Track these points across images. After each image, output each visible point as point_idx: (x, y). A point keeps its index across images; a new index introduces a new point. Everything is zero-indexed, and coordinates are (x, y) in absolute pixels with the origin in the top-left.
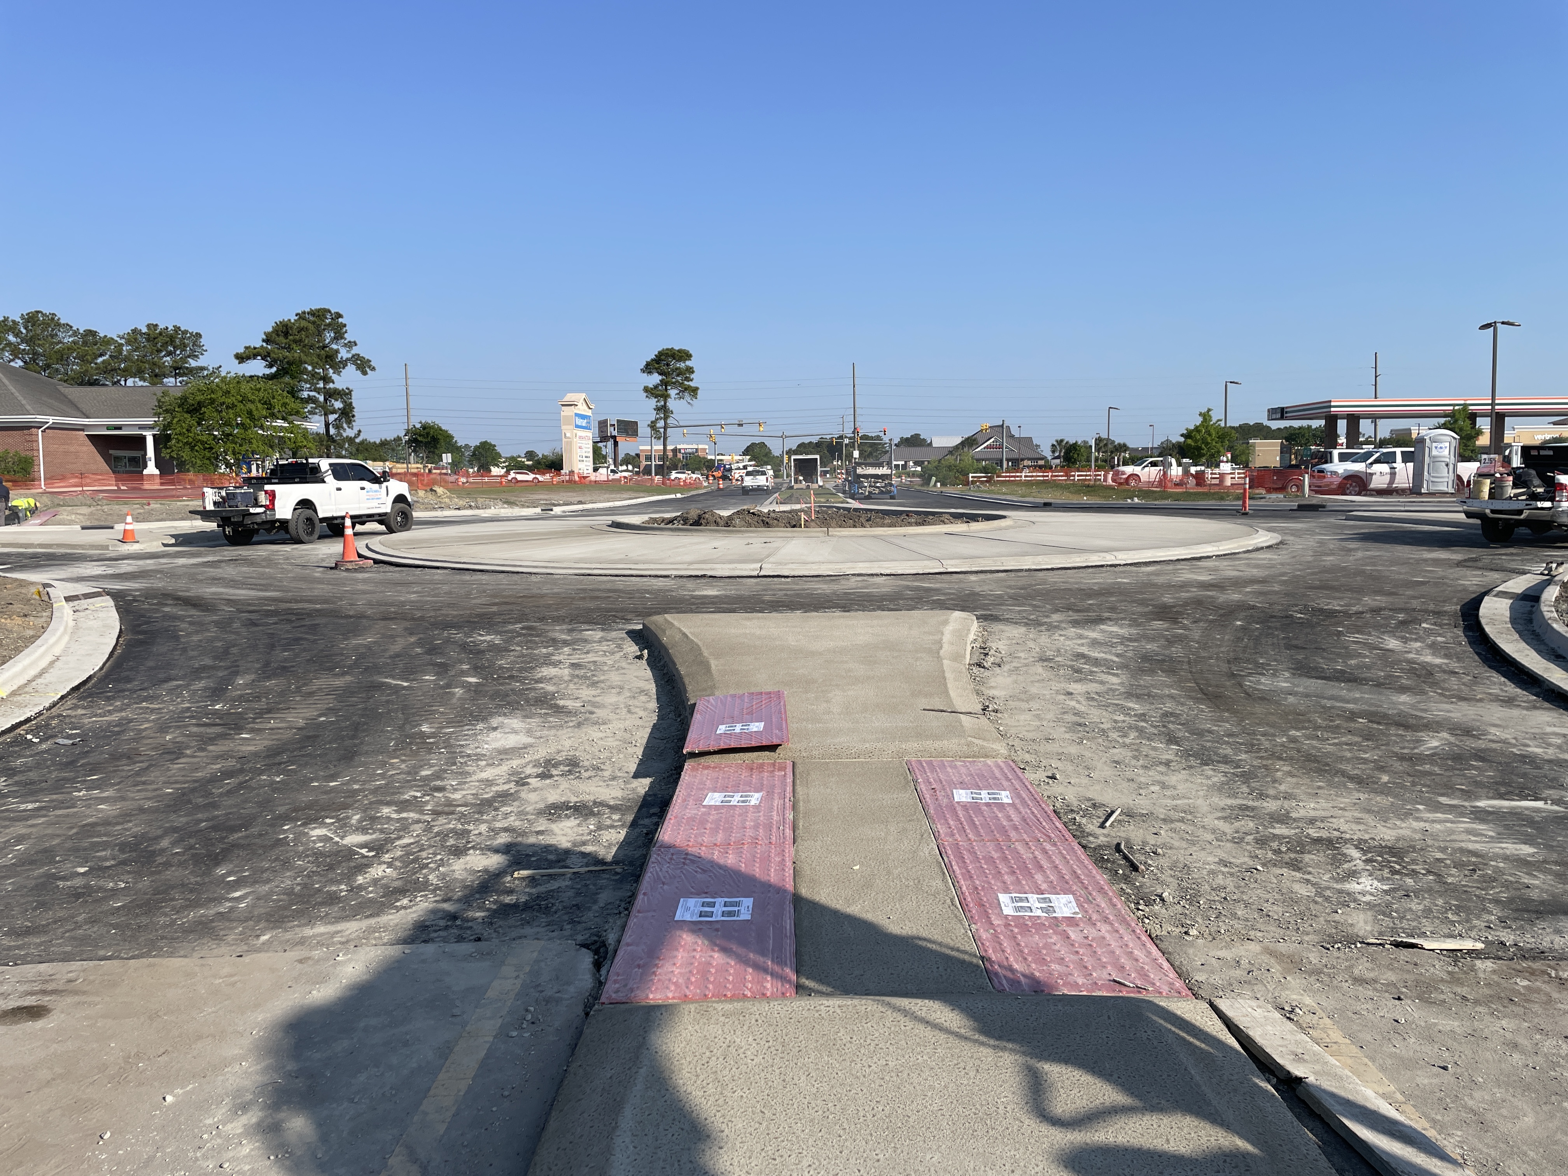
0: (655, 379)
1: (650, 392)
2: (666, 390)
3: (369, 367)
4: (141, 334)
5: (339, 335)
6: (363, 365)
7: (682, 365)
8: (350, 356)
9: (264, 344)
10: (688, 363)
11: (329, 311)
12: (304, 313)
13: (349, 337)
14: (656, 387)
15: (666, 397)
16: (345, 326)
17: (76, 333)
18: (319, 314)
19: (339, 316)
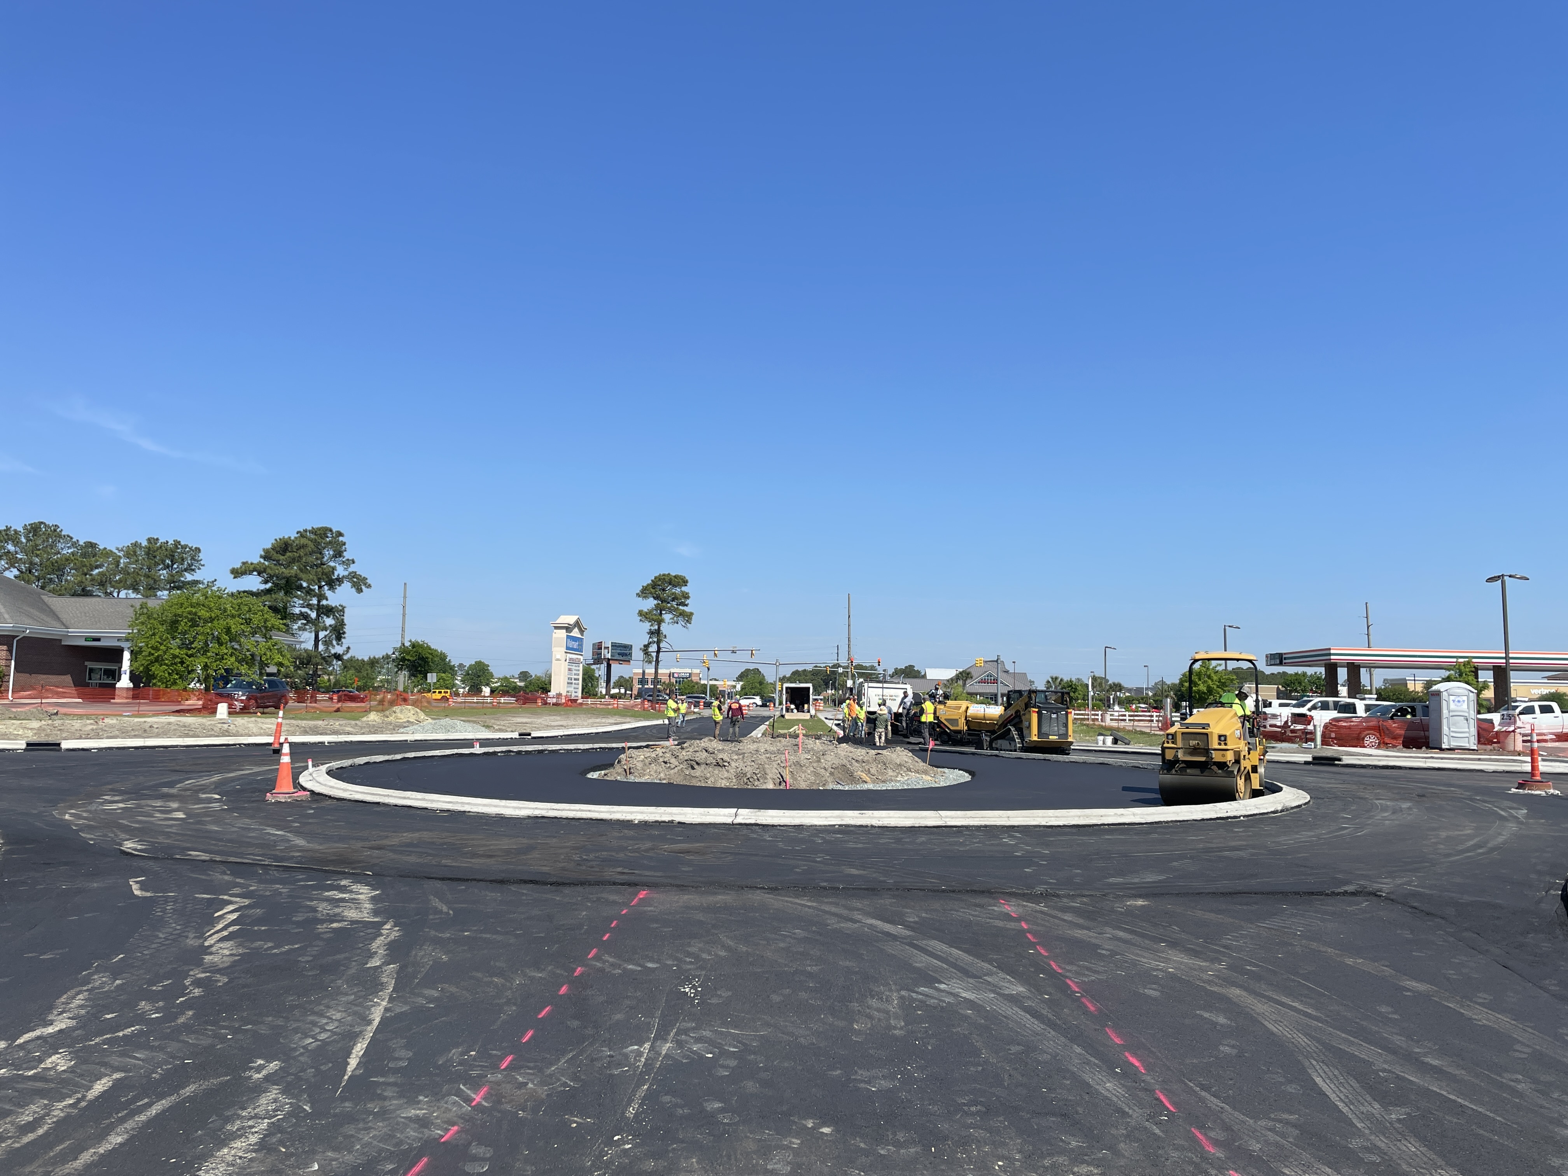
0: (650, 603)
1: (644, 615)
2: (661, 614)
3: (365, 584)
4: (141, 547)
5: (338, 554)
6: (359, 583)
7: (677, 590)
8: (346, 573)
9: (262, 561)
10: (684, 589)
11: (331, 530)
12: (306, 531)
13: (347, 555)
14: (650, 612)
15: (660, 622)
16: (344, 544)
17: (75, 544)
18: (322, 532)
19: (340, 534)
